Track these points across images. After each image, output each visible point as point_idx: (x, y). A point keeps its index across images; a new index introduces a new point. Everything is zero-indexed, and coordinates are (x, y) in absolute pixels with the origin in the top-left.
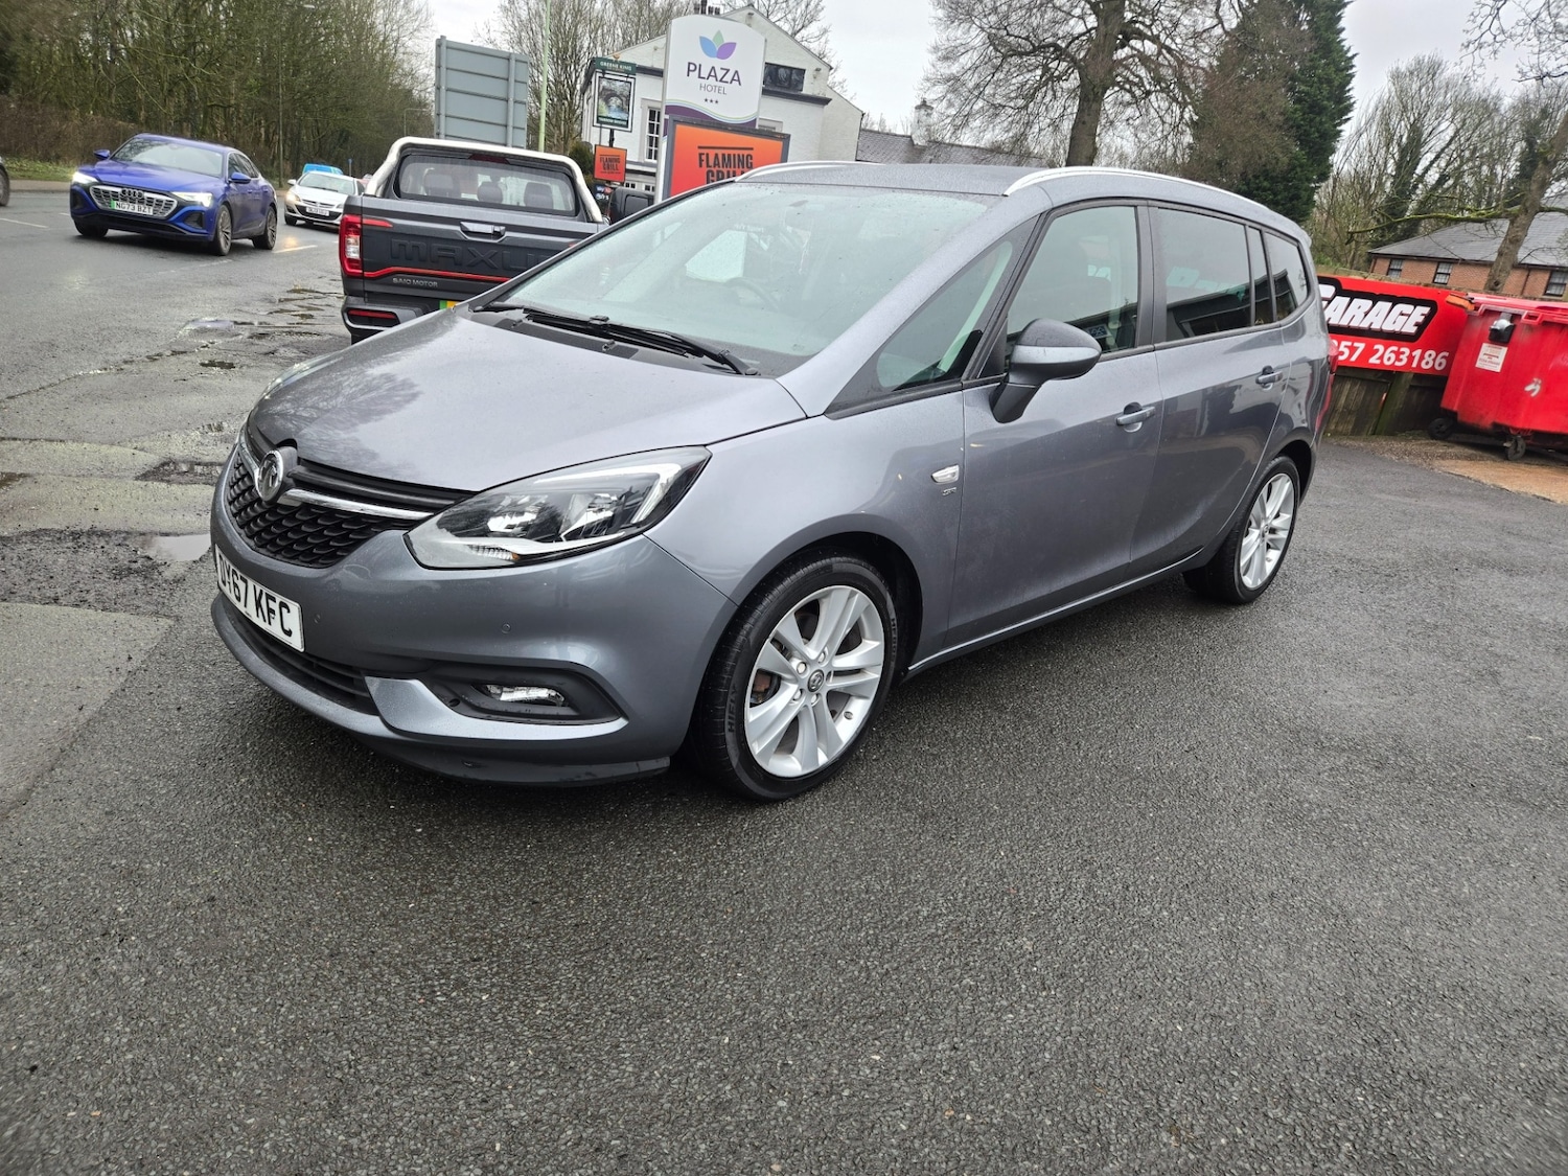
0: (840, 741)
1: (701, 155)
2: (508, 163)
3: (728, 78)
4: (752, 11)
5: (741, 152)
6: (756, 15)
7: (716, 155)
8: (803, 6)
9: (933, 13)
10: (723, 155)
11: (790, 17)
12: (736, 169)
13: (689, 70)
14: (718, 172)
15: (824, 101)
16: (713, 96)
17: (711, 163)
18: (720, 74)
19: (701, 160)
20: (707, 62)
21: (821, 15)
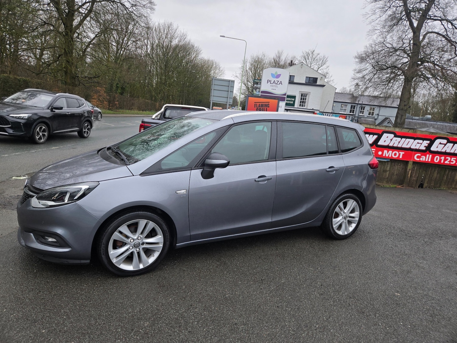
0: (148, 263)
1: (255, 104)
2: (190, 109)
3: (279, 83)
4: (302, 64)
5: (266, 103)
6: (303, 64)
7: (259, 104)
8: (322, 61)
9: (355, 60)
10: (261, 104)
11: (318, 64)
12: (265, 108)
13: (268, 82)
14: (260, 109)
15: (323, 86)
16: (274, 88)
17: (258, 106)
18: (276, 82)
19: (255, 106)
20: (273, 80)
21: (327, 63)
